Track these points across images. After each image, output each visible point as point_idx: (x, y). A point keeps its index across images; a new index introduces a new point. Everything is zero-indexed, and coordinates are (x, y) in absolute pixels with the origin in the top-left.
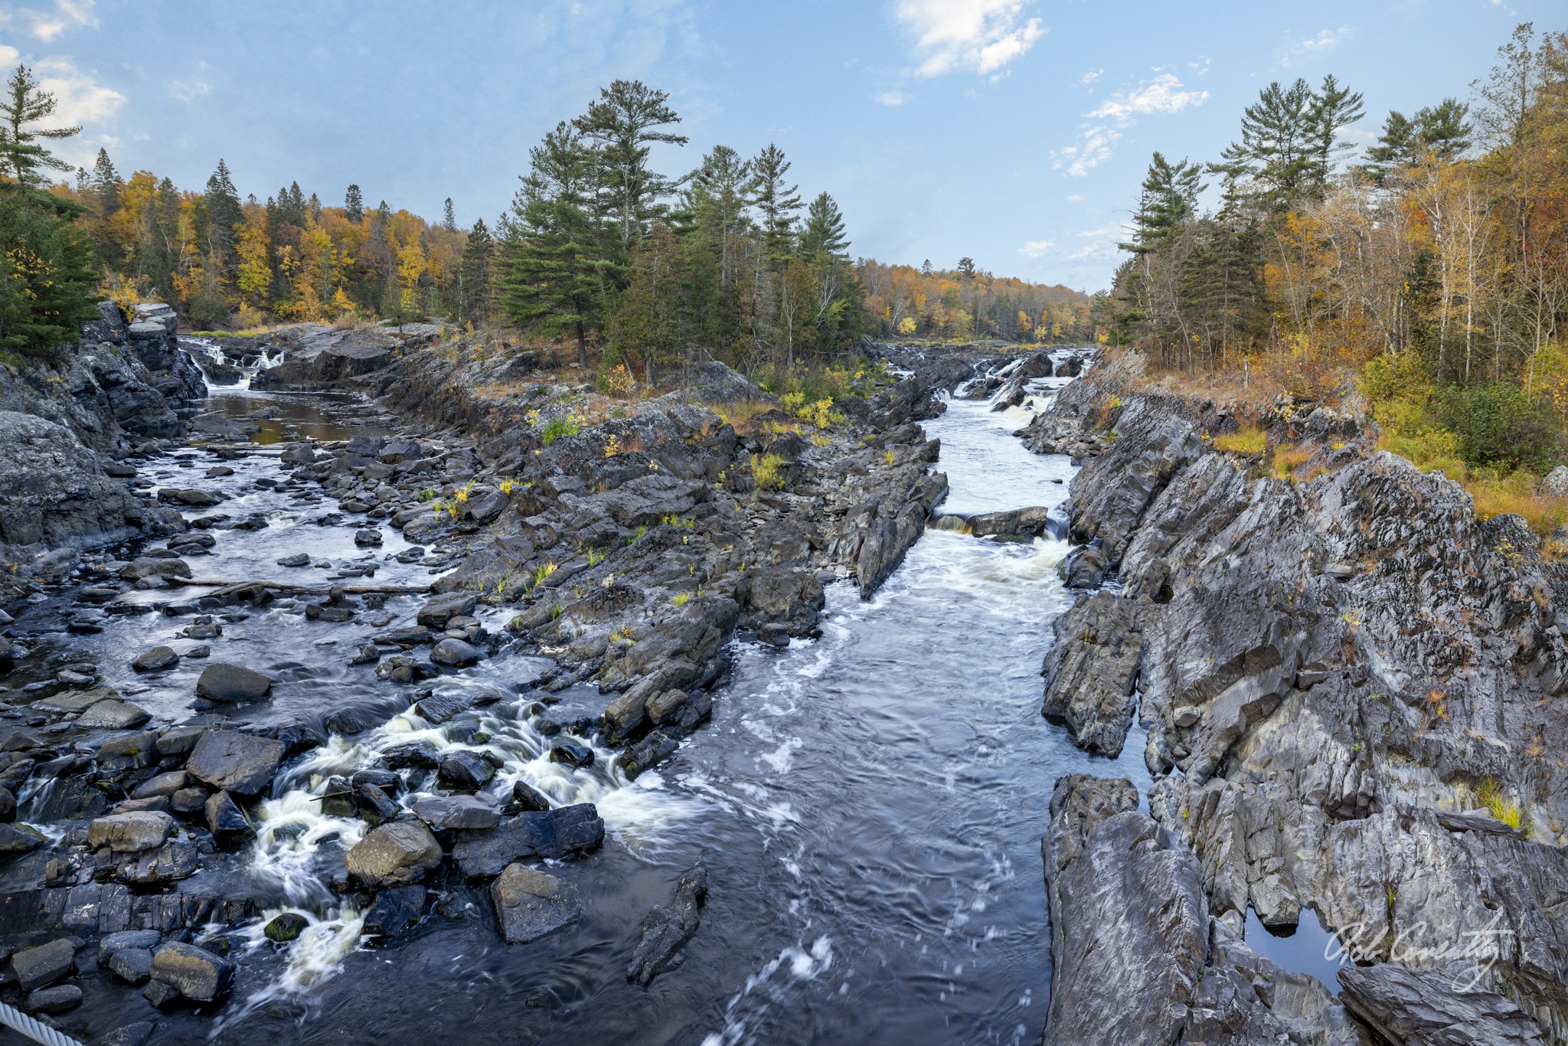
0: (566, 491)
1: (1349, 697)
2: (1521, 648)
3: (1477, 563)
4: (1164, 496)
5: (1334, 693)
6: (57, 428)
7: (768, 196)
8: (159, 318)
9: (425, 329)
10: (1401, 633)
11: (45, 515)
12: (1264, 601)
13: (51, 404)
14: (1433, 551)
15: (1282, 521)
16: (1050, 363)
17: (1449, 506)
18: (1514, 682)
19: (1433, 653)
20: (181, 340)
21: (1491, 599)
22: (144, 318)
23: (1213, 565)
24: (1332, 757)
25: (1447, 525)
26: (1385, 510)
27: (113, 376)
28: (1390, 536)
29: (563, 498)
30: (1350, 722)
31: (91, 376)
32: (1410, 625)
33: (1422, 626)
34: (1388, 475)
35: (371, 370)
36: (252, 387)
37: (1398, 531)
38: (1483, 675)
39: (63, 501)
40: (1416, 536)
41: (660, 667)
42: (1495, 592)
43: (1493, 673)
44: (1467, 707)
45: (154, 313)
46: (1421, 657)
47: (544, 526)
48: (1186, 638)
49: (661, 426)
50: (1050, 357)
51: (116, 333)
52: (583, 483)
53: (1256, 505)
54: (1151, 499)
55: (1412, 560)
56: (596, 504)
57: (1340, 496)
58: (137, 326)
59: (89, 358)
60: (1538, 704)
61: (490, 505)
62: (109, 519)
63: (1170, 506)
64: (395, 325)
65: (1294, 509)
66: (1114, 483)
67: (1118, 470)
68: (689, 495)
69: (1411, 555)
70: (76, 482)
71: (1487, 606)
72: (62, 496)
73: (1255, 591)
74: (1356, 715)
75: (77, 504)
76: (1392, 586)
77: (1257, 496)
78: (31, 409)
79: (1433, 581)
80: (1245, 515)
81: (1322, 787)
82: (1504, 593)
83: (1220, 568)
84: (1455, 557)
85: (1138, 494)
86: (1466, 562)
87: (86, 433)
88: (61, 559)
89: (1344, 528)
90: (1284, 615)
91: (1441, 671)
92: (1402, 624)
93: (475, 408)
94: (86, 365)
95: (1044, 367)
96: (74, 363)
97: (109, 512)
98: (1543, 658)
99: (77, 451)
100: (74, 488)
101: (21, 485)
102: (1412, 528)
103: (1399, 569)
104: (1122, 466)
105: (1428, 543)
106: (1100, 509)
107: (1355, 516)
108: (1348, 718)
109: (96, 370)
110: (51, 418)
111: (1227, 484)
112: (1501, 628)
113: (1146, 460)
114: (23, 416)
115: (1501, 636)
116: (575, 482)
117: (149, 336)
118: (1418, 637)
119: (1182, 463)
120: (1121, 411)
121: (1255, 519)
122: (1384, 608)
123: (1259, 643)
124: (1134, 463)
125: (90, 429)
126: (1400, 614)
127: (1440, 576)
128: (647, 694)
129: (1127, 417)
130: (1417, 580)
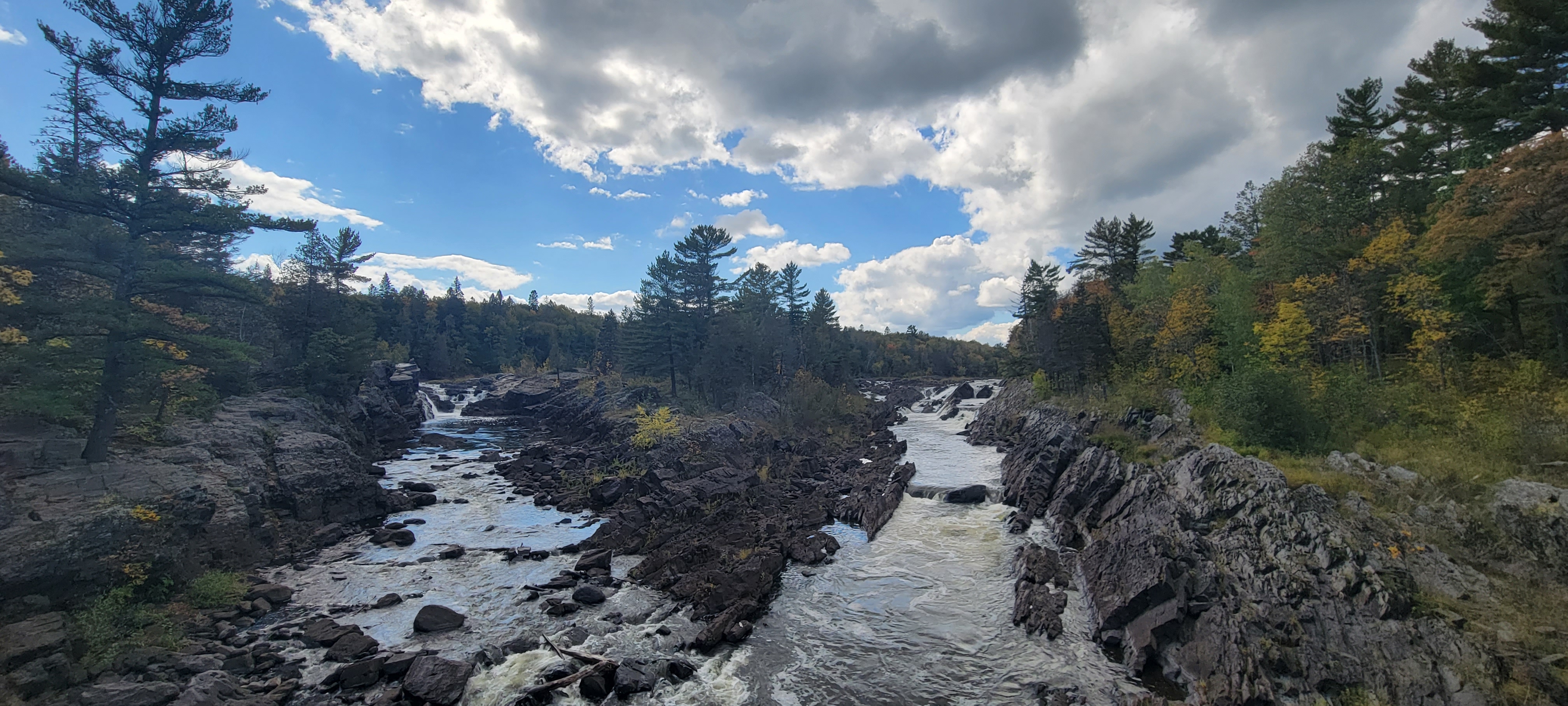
0: (665, 479)
1: (1230, 622)
2: (1348, 582)
3: (1299, 520)
4: (1064, 475)
5: (1218, 619)
6: (340, 442)
7: (790, 289)
8: (409, 372)
9: (573, 376)
10: (1257, 572)
11: (325, 501)
12: (1153, 550)
13: (337, 428)
14: (1265, 511)
15: (1151, 492)
16: (972, 390)
17: (1269, 480)
18: (1349, 609)
19: (1283, 587)
20: (420, 385)
21: (1316, 547)
22: (400, 373)
23: (1108, 524)
24: (1228, 669)
25: (1271, 493)
26: (1224, 483)
27: (377, 409)
28: (1231, 502)
29: (664, 483)
30: (1236, 642)
31: (364, 409)
32: (1262, 567)
33: (1270, 568)
34: (1220, 459)
35: (539, 402)
36: (463, 414)
37: (1236, 498)
38: (1324, 604)
39: (338, 491)
40: (1250, 502)
41: (733, 604)
42: (1318, 540)
43: (1331, 601)
44: (1319, 629)
45: (406, 369)
46: (1275, 590)
47: (650, 503)
48: (1100, 578)
49: (725, 436)
50: (971, 384)
51: (382, 383)
52: (676, 474)
53: (1129, 481)
54: (1056, 477)
55: (1251, 519)
56: (685, 488)
57: (1189, 474)
58: (395, 377)
59: (364, 397)
60: (1371, 625)
61: (615, 489)
62: (365, 503)
63: (1069, 484)
64: (554, 373)
65: (1157, 484)
66: (1030, 468)
67: (1030, 458)
68: (746, 480)
69: (1250, 515)
70: (347, 478)
71: (1314, 551)
72: (337, 488)
73: (1145, 543)
74: (1239, 635)
75: (346, 493)
76: (1241, 538)
77: (1129, 476)
78: (323, 431)
79: (1269, 533)
80: (1124, 490)
81: (1225, 694)
82: (1325, 542)
83: (1113, 526)
84: (1281, 516)
85: (1046, 475)
86: (1291, 519)
87: (357, 444)
88: (331, 531)
89: (1196, 496)
90: (1170, 561)
91: (1294, 600)
92: (1256, 565)
93: (604, 425)
94: (362, 402)
95: (969, 392)
96: (355, 401)
97: (366, 498)
98: (1366, 590)
99: (351, 457)
100: (345, 482)
101: (313, 480)
102: (1247, 496)
103: (1243, 526)
104: (1033, 455)
105: (1259, 506)
106: (1022, 486)
107: (1204, 489)
108: (1233, 638)
109: (367, 405)
110: (336, 436)
111: (1107, 467)
112: (1328, 568)
113: (1048, 451)
114: (320, 435)
115: (1330, 574)
116: (672, 473)
117: (402, 383)
118: (1269, 575)
119: (1075, 453)
120: (1024, 420)
121: (1131, 492)
122: (1239, 554)
123: (1156, 581)
124: (1041, 454)
125: (359, 443)
126: (1252, 558)
127: (1274, 530)
128: (725, 623)
129: (1029, 424)
130: (1258, 534)
